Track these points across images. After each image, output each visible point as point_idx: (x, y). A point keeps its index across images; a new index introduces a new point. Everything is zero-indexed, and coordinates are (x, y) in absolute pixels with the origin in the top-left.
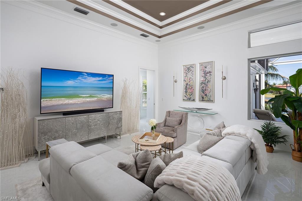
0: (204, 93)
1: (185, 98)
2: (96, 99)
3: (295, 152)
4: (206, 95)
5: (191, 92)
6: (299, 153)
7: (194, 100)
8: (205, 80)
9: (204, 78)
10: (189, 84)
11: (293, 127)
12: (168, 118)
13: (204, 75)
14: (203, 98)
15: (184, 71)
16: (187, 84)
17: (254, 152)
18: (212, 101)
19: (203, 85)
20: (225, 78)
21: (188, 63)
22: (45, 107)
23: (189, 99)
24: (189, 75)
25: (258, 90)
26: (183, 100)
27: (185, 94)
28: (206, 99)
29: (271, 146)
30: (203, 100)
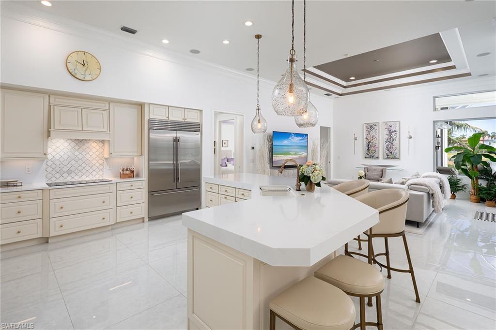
0: (389, 151)
1: (368, 156)
2: (298, 156)
3: (472, 196)
4: (391, 153)
5: (374, 149)
6: (475, 196)
7: (378, 158)
8: (390, 139)
9: (389, 136)
10: (371, 142)
11: (471, 177)
12: (367, 173)
13: (388, 133)
14: (388, 156)
15: (366, 129)
16: (369, 142)
17: (442, 188)
18: (398, 158)
19: (388, 143)
20: (410, 138)
21: (371, 121)
22: (275, 161)
23: (372, 157)
24: (372, 133)
25: (440, 147)
26: (365, 157)
27: (367, 152)
28: (392, 156)
29: (453, 194)
30: (388, 158)
